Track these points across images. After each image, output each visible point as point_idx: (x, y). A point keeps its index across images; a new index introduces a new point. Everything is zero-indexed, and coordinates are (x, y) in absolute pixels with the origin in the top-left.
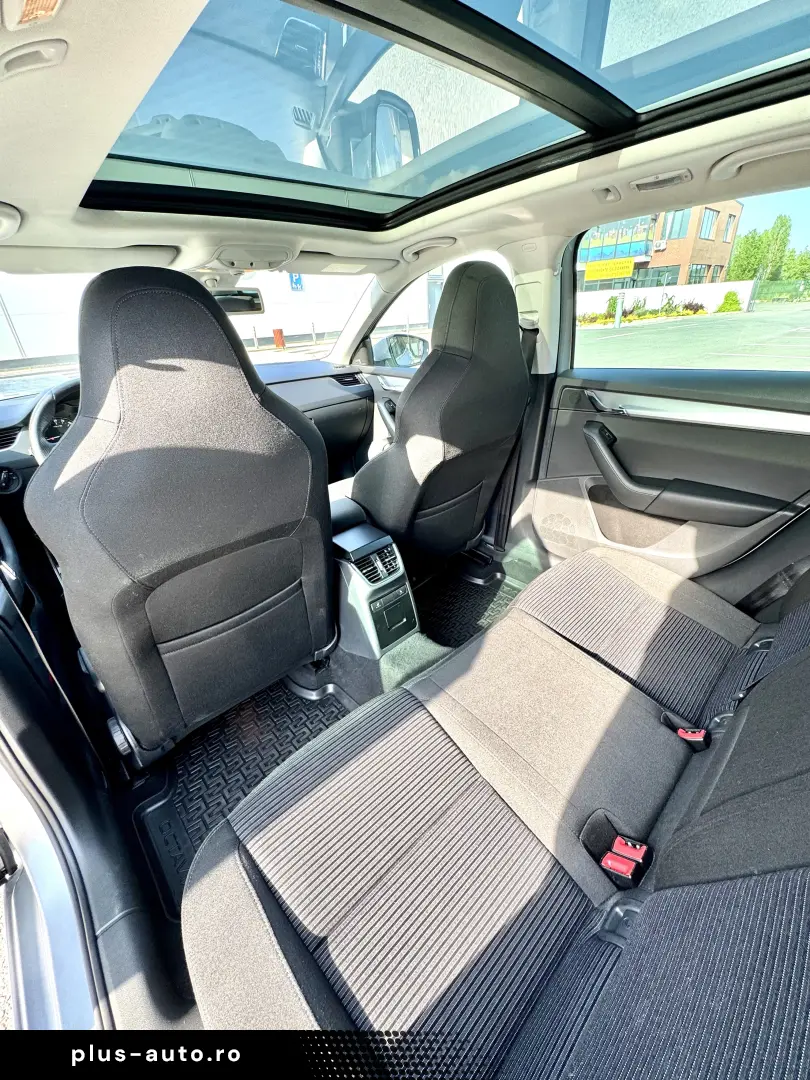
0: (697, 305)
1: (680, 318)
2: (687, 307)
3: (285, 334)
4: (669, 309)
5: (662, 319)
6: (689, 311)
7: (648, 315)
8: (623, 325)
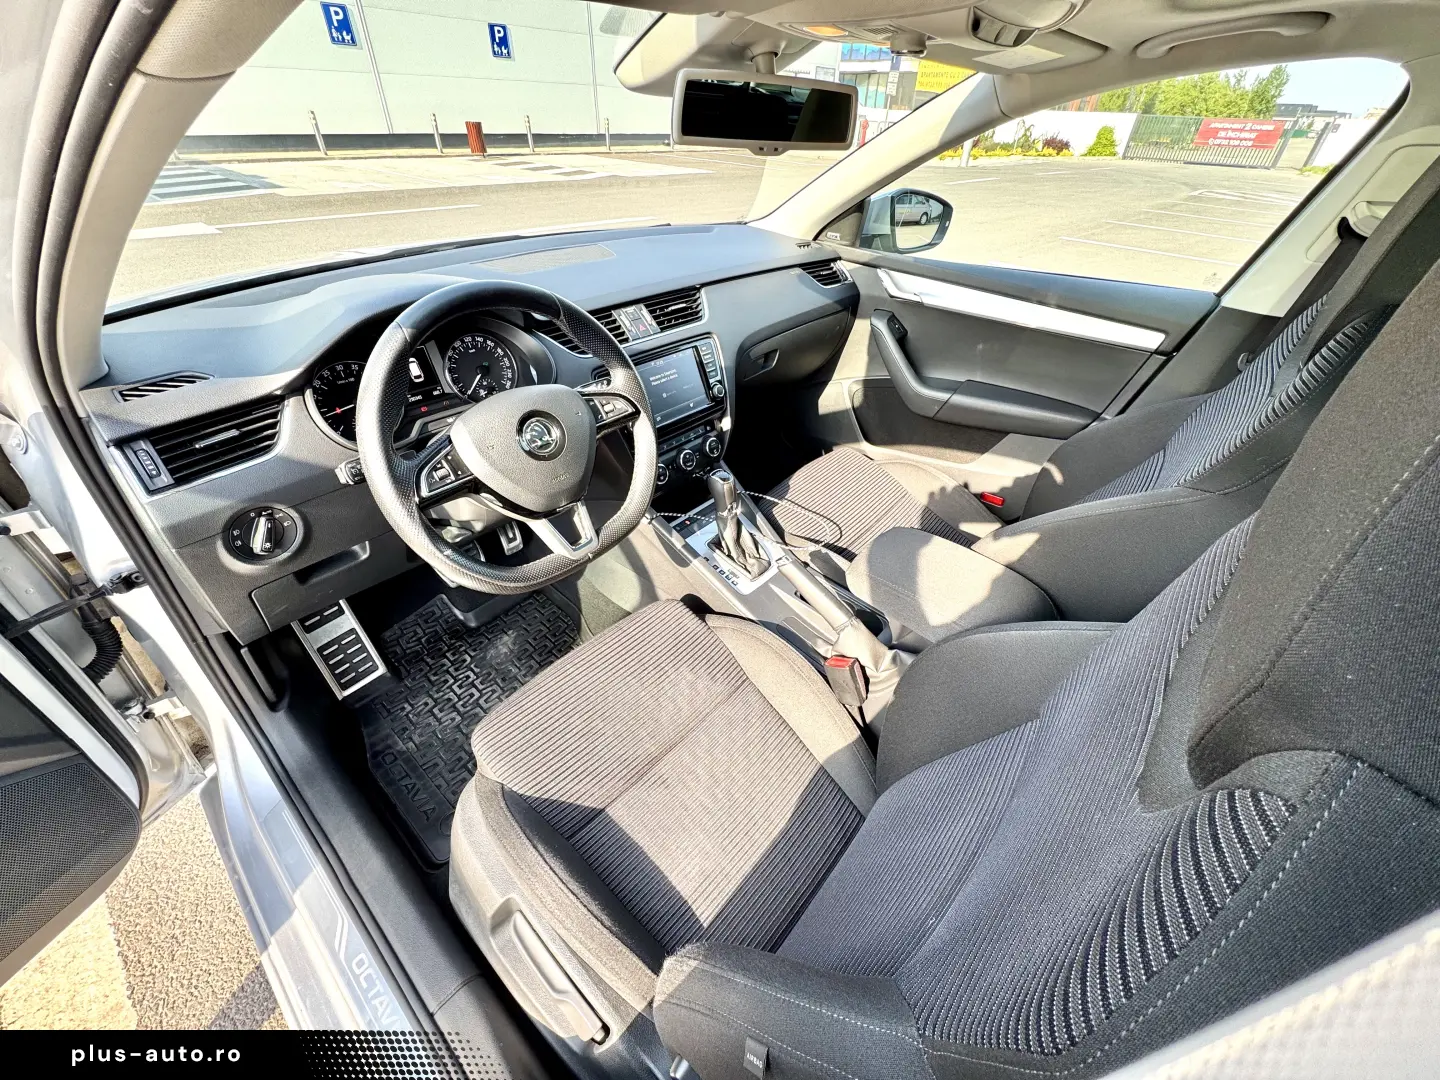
0: (1061, 141)
1: (1041, 160)
2: (1049, 143)
3: (486, 130)
4: (1026, 145)
5: (1016, 158)
6: (1051, 150)
7: (998, 151)
8: (972, 163)
